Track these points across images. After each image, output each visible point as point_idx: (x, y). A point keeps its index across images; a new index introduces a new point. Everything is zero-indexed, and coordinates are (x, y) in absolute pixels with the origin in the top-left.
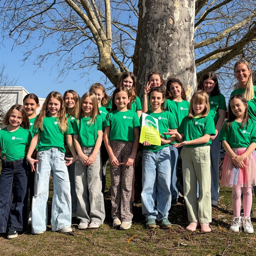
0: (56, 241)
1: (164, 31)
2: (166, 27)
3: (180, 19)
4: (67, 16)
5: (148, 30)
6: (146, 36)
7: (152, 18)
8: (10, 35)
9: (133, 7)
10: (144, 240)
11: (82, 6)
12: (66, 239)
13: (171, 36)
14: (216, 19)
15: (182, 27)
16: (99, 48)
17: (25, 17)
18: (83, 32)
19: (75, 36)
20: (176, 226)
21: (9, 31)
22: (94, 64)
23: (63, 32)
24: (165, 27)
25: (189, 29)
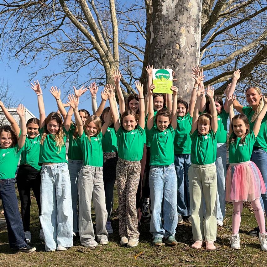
0: (66, 256)
1: (170, 56)
2: (173, 52)
3: (186, 45)
4: (74, 37)
5: (155, 54)
6: (154, 61)
7: (159, 44)
8: (16, 56)
9: (141, 28)
10: (151, 256)
11: (89, 27)
12: (76, 255)
13: (177, 60)
14: (224, 41)
15: (187, 53)
16: (106, 69)
17: (31, 38)
18: (90, 53)
19: (81, 57)
20: (182, 244)
21: (15, 52)
22: (100, 85)
23: (70, 54)
24: (171, 53)
25: (195, 54)
